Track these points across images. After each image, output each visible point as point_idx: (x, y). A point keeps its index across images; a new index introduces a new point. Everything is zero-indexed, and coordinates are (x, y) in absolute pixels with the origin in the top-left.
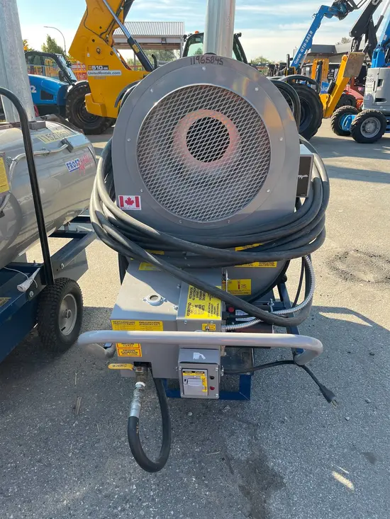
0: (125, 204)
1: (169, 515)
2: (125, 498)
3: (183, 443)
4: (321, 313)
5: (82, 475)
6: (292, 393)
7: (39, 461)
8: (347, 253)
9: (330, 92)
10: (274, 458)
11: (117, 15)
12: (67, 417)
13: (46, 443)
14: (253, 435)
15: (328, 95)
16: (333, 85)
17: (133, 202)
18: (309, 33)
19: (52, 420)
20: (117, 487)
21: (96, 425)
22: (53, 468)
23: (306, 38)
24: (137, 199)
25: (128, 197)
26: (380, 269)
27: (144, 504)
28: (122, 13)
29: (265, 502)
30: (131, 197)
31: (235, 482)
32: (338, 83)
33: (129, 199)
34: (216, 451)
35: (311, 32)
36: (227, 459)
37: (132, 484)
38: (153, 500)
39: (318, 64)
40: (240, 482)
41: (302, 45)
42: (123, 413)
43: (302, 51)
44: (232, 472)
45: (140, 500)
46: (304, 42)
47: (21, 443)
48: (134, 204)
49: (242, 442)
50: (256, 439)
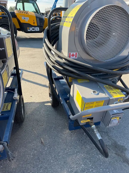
0: (71, 56)
1: (101, 171)
2: (82, 171)
5: (61, 167)
7: (41, 167)
10: (118, 141)
12: (41, 147)
13: (39, 160)
14: (108, 135)
17: (74, 55)
18: (55, 3)
19: (36, 150)
20: (77, 167)
21: (54, 147)
22: (49, 168)
24: (76, 54)
25: (72, 53)
27: (90, 170)
29: (125, 156)
30: (74, 53)
31: (113, 153)
33: (73, 54)
37: (82, 164)
38: (92, 168)
40: (114, 152)
42: (61, 140)
45: (88, 169)
47: (28, 163)
48: (75, 56)
49: (106, 139)
50: (110, 137)
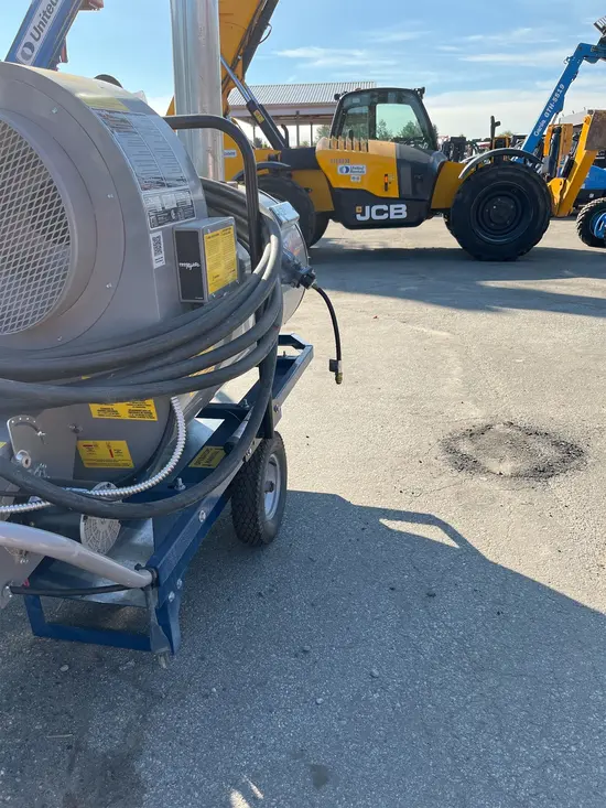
3: (24, 713)
4: (384, 522)
6: (252, 648)
8: (489, 427)
9: (566, 174)
11: (233, 68)
15: (562, 180)
16: (571, 163)
18: (558, 87)
23: (553, 95)
26: (533, 454)
28: (240, 65)
31: (65, 786)
32: (578, 161)
34: (67, 732)
35: (562, 86)
36: (76, 748)
39: (553, 131)
40: (73, 788)
41: (547, 106)
43: (547, 115)
44: (70, 769)
46: (551, 101)
49: (117, 723)
